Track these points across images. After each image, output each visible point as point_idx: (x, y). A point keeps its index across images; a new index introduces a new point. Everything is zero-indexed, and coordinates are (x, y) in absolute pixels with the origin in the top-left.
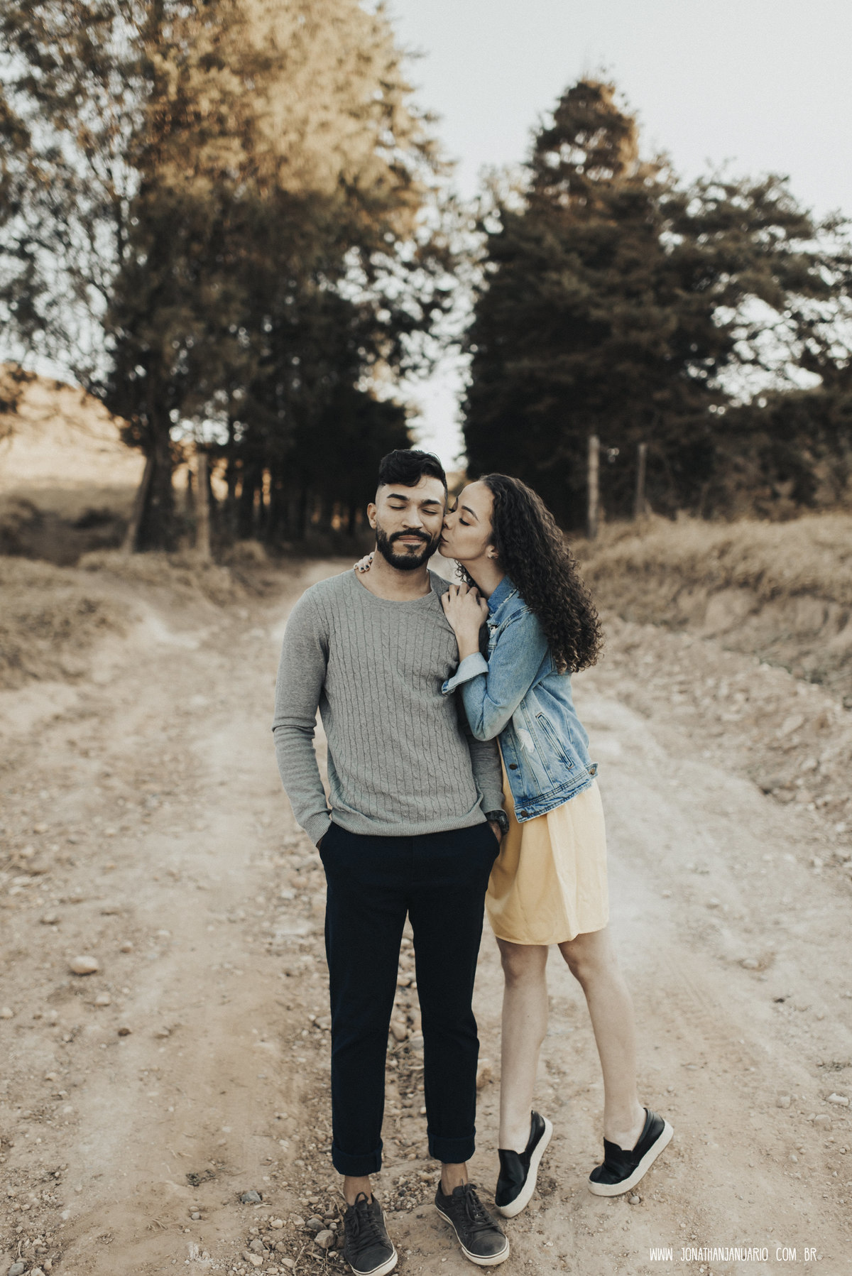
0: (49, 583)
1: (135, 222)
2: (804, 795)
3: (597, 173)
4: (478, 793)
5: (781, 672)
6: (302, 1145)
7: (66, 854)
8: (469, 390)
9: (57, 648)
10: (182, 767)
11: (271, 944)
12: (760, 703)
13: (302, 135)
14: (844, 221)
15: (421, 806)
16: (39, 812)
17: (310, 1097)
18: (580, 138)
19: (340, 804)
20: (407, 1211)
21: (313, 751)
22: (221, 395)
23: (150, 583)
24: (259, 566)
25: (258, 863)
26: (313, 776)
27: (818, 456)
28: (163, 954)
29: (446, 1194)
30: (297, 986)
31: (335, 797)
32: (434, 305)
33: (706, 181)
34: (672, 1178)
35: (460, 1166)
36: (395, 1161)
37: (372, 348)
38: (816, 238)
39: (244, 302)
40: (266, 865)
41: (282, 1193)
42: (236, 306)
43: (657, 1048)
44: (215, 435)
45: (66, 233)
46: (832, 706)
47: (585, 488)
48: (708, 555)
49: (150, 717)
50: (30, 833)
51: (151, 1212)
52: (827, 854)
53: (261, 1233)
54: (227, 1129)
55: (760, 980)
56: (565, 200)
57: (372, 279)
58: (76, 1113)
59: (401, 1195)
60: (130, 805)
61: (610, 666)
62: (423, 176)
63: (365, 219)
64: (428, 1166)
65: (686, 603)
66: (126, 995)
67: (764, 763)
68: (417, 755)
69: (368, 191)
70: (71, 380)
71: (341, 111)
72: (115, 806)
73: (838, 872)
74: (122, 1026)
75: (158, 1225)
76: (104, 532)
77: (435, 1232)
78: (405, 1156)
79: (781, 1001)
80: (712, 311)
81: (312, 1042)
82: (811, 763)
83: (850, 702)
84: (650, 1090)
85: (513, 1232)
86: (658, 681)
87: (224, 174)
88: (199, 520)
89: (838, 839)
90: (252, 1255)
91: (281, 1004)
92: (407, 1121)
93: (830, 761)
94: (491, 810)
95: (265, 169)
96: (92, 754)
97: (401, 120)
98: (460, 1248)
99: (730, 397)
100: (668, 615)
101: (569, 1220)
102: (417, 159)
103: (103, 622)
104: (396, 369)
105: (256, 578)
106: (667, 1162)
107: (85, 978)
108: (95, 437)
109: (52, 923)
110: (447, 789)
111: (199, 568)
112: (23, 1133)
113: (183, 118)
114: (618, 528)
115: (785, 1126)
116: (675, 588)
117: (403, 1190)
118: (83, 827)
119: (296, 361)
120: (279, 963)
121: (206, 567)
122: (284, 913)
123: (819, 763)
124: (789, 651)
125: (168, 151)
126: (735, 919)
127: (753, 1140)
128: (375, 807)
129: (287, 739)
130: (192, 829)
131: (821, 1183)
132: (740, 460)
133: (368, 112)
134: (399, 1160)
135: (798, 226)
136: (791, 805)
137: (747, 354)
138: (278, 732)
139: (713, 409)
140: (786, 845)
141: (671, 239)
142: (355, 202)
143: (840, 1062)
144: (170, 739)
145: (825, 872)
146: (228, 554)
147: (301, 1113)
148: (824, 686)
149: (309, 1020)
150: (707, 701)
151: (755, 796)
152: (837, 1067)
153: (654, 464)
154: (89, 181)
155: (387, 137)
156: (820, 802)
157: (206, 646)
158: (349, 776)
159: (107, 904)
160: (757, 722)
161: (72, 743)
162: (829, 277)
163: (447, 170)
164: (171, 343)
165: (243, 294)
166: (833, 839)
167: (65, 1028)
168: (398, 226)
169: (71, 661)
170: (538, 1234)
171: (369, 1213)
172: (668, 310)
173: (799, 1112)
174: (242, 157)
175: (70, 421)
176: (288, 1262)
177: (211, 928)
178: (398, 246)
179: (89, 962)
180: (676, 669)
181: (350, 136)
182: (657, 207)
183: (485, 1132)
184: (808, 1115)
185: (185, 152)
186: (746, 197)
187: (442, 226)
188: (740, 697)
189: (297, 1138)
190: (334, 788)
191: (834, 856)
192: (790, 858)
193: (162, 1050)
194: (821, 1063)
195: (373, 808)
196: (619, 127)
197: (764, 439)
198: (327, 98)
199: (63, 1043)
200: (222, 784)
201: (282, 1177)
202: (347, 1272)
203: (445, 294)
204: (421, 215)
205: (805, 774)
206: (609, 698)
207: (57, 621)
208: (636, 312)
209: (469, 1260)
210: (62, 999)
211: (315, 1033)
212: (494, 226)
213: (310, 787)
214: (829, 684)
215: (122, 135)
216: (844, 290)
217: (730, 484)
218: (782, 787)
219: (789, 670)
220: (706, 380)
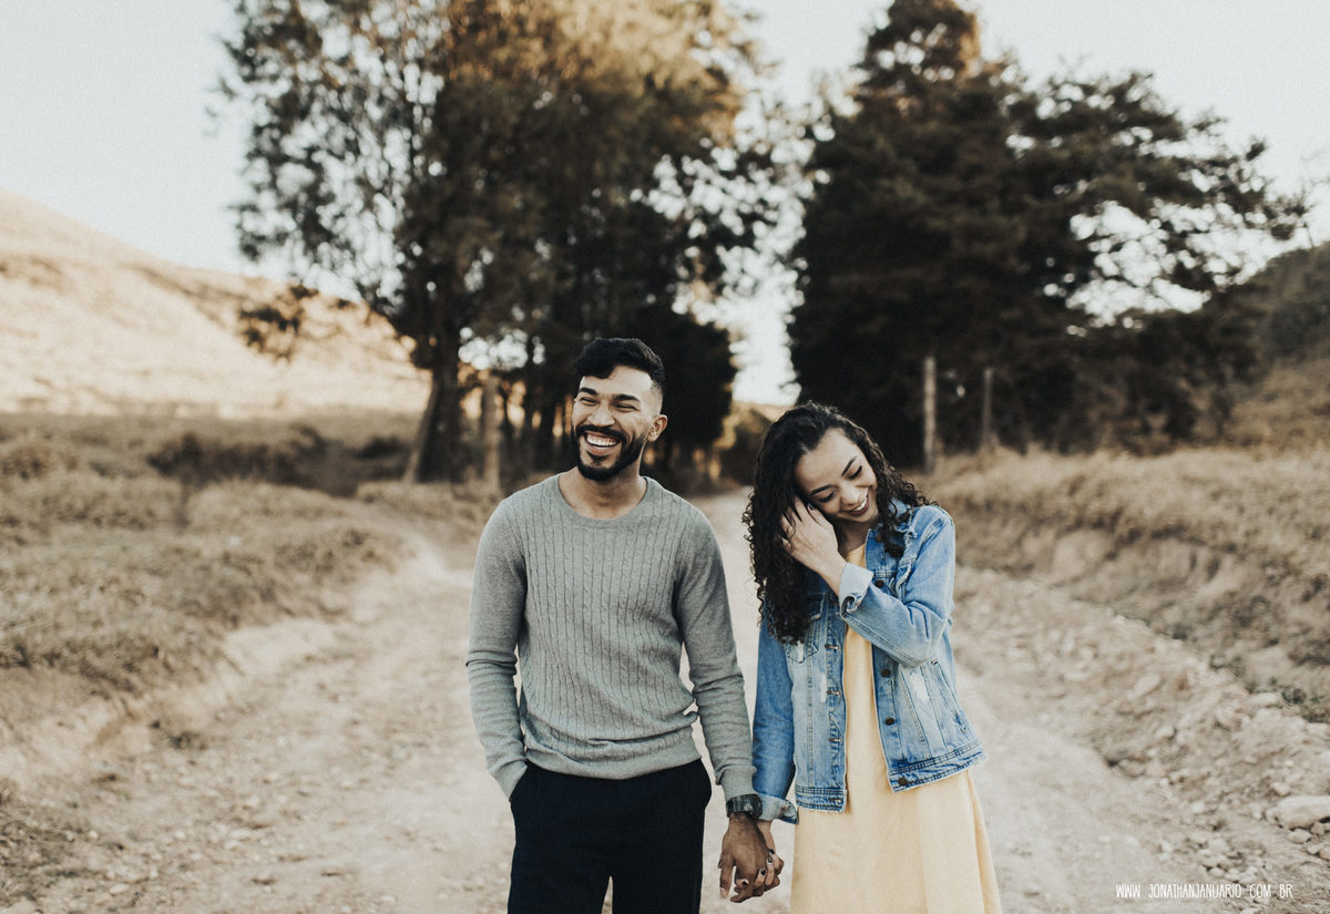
0: (319, 513)
1: (428, 127)
2: (1156, 768)
3: (936, 73)
5: (1138, 626)
7: (294, 806)
8: (797, 312)
9: (318, 582)
10: (439, 717)
12: (1111, 661)
13: (607, 35)
14: (1218, 120)
16: (273, 760)
18: (916, 36)
21: (514, 691)
22: (518, 314)
23: (429, 515)
27: (1195, 383)
32: (756, 216)
33: (1058, 81)
38: (1186, 140)
39: (543, 213)
42: (534, 216)
44: (515, 358)
45: (356, 141)
46: (1195, 665)
47: (920, 419)
48: (1057, 492)
49: (412, 660)
50: (260, 781)
52: (1178, 837)
56: (902, 104)
57: (688, 190)
60: (375, 756)
62: (741, 77)
63: (676, 124)
65: (1032, 546)
67: (1112, 730)
69: (681, 94)
70: (355, 297)
71: (650, 10)
72: (358, 756)
73: (1190, 860)
76: (390, 463)
80: (1067, 221)
82: (1166, 731)
83: (1217, 661)
86: (995, 634)
87: (525, 78)
88: (488, 448)
89: (1194, 820)
93: (1189, 728)
95: (568, 72)
96: (341, 699)
97: (718, 19)
99: (1092, 316)
100: (1011, 560)
102: (736, 60)
103: (370, 555)
104: (714, 287)
109: (266, 883)
111: (486, 502)
113: (482, 20)
114: (960, 461)
116: (1021, 528)
118: (318, 778)
121: (493, 498)
123: (1176, 731)
124: (1148, 602)
126: (1058, 910)
129: (484, 676)
130: (439, 784)
132: (1106, 389)
133: (681, 12)
135: (1167, 127)
136: (1141, 779)
137: (1110, 269)
138: (471, 667)
139: (1072, 330)
140: (1128, 825)
141: (1020, 143)
142: (666, 107)
144: (430, 686)
145: (1172, 859)
148: (1190, 642)
150: (1049, 658)
151: (1098, 769)
153: (1000, 390)
154: (381, 88)
155: (703, 37)
156: (1175, 776)
159: (331, 864)
160: (1105, 683)
161: (322, 687)
162: (1202, 182)
163: (769, 71)
164: (464, 256)
165: (542, 203)
166: (1188, 820)
168: (718, 134)
169: (330, 598)
172: (1016, 220)
174: (543, 57)
177: (443, 896)
178: (715, 153)
180: (1015, 619)
181: (660, 36)
182: (1003, 109)
185: (483, 54)
186: (1105, 96)
187: (768, 133)
188: (1087, 653)
191: (1188, 840)
192: (1131, 840)
196: (961, 24)
197: (1130, 364)
203: (770, 206)
204: (741, 121)
205: (1159, 743)
207: (319, 554)
208: (979, 221)
212: (825, 133)
213: (505, 733)
214: (1195, 640)
216: (1220, 196)
217: (1093, 415)
218: (1132, 759)
219: (1148, 622)
220: (1065, 299)
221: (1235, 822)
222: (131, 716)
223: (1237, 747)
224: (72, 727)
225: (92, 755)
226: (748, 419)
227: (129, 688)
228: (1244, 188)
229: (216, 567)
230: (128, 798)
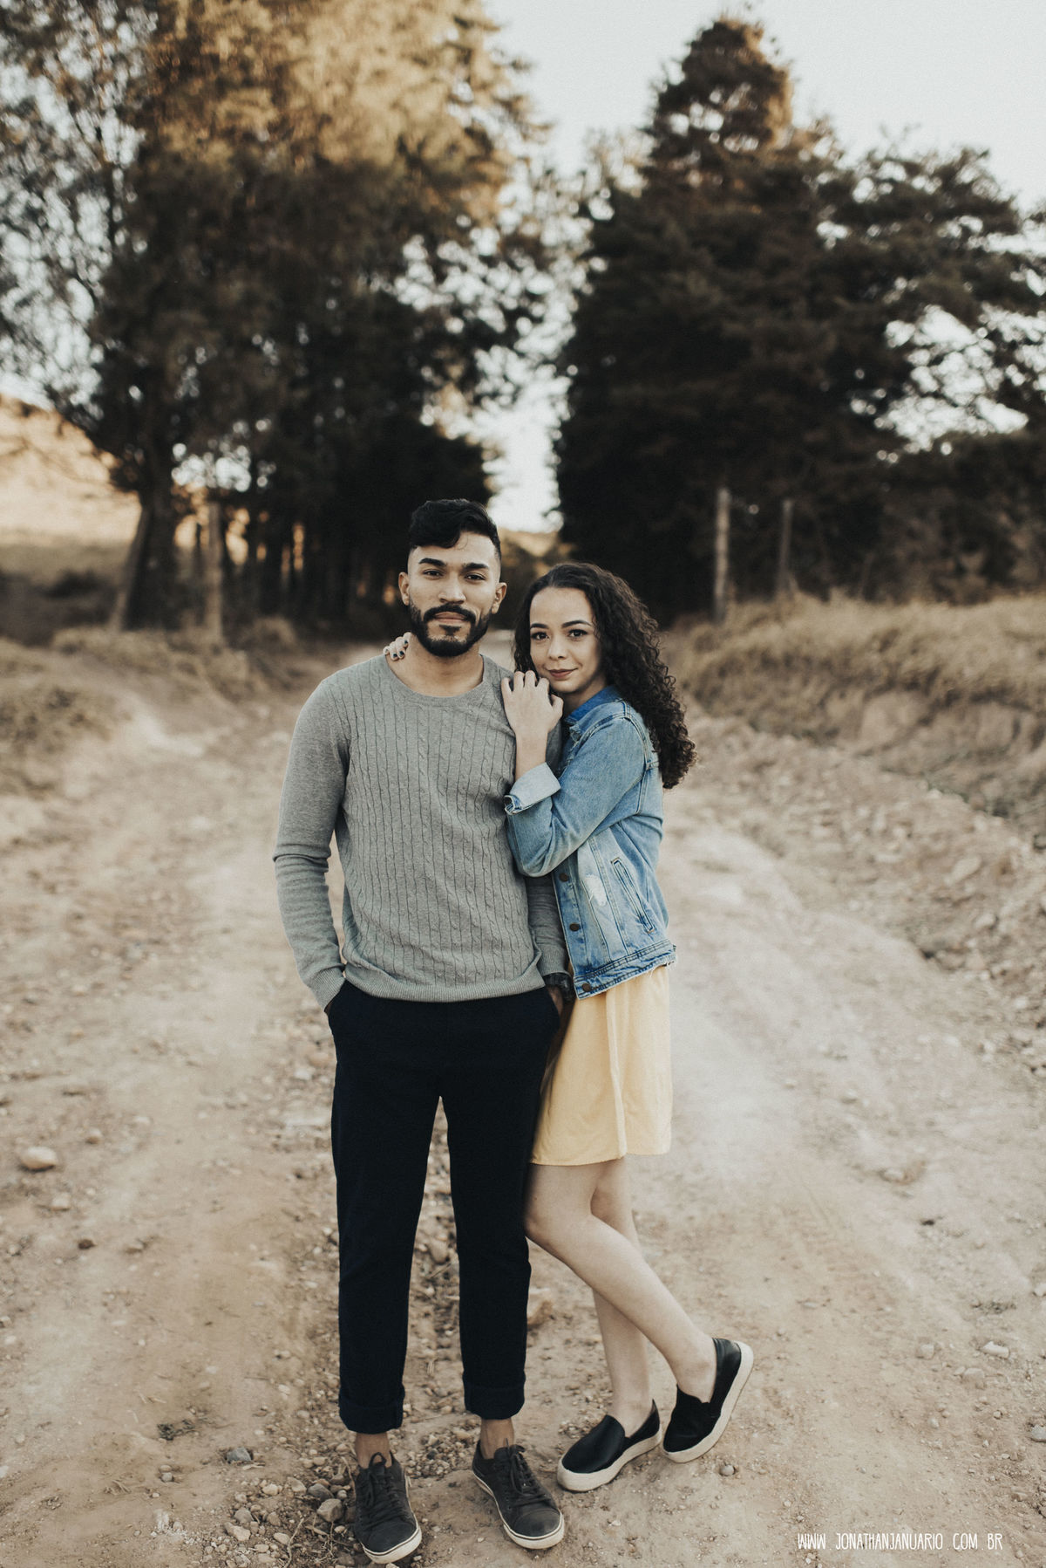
0: (12, 667)
1: (131, 198)
2: (976, 960)
3: (737, 143)
4: (535, 949)
5: (955, 801)
6: (307, 1391)
7: (21, 1017)
8: (565, 427)
9: (20, 752)
10: (175, 909)
11: (279, 1137)
12: (926, 841)
13: (350, 87)
15: (460, 965)
17: (320, 1331)
18: (715, 97)
19: (356, 957)
20: (435, 1478)
21: (325, 889)
22: (240, 427)
23: (143, 670)
24: (286, 651)
25: (267, 1033)
26: (324, 921)
27: (1017, 519)
28: (140, 1146)
29: (485, 1457)
30: (310, 1191)
31: (350, 949)
32: (521, 312)
33: (879, 156)
34: (777, 1443)
35: (504, 1423)
36: (425, 1415)
37: (440, 369)
38: (1022, 234)
39: (271, 306)
40: (277, 1035)
41: (278, 1452)
42: (261, 310)
43: (766, 1280)
44: (234, 479)
45: (41, 212)
46: (1017, 845)
47: (711, 557)
48: (867, 647)
49: (137, 843)
51: (110, 1472)
52: (1001, 1036)
53: (249, 1501)
54: (211, 1369)
55: (905, 1196)
56: (695, 179)
57: (440, 277)
58: (21, 1344)
59: (430, 1457)
60: (106, 956)
61: (735, 788)
62: (509, 141)
63: (432, 199)
64: (467, 1421)
65: (837, 709)
66: (91, 1198)
67: (928, 918)
68: (458, 898)
69: (436, 162)
70: (44, 403)
71: (403, 56)
72: (87, 958)
73: (1014, 1061)
74: (84, 1237)
75: (118, 1487)
76: (87, 603)
77: (470, 1504)
78: (438, 1409)
79: (930, 1223)
80: (883, 328)
81: (325, 1262)
82: (987, 919)
83: (1042, 841)
84: (754, 1332)
85: (570, 1507)
86: (796, 809)
87: (249, 137)
88: (207, 590)
89: (1017, 1017)
90: (237, 1528)
91: (288, 1213)
92: (442, 1364)
93: (1011, 917)
94: (550, 972)
95: (302, 131)
96: (60, 889)
97: (482, 69)
98: (502, 1526)
99: (905, 440)
100: (813, 725)
101: (642, 1493)
102: (501, 120)
103: (80, 719)
104: (470, 396)
105: (282, 666)
106: (771, 1423)
107: (39, 1175)
108: (77, 479)
110: (495, 944)
111: (207, 652)
113: (195, 62)
114: (753, 609)
115: (926, 1381)
116: (823, 689)
117: (433, 1451)
118: (44, 983)
119: (339, 383)
120: (288, 1162)
121: (216, 651)
122: (298, 1098)
123: (997, 919)
124: (966, 774)
125: (176, 105)
126: (877, 1117)
127: (884, 1398)
128: (401, 963)
129: (291, 872)
130: (184, 988)
131: (967, 1455)
132: (915, 523)
133: (437, 58)
134: (430, 1414)
135: (1000, 217)
136: (959, 973)
137: (928, 384)
138: (280, 863)
139: (881, 456)
140: (949, 1024)
141: (831, 231)
142: (419, 175)
143: (1001, 1302)
144: (162, 872)
145: (996, 1059)
146: (246, 634)
147: (308, 1351)
148: (1010, 820)
149: (323, 1234)
150: (858, 837)
151: (913, 961)
152: (997, 1308)
153: (802, 526)
154: (72, 143)
155: (463, 91)
156: (996, 969)
157: (213, 753)
158: (369, 921)
159: (72, 1081)
160: (920, 865)
161: (35, 875)
163: (540, 135)
164: (176, 357)
165: (270, 295)
166: (1010, 1017)
167: (10, 1238)
168: (477, 211)
169: (36, 769)
170: (601, 1511)
171: (387, 1479)
172: (825, 325)
173: (944, 1364)
174: (272, 114)
175: (46, 458)
176: (283, 1537)
177: (203, 1115)
178: (474, 234)
179: (45, 1155)
180: (820, 794)
181: (414, 89)
182: (815, 188)
183: (541, 1381)
184: (956, 1368)
185: (197, 107)
186: (931, 177)
187: (535, 208)
188: (900, 832)
189: (301, 1382)
190: (349, 936)
191: (1011, 1039)
192: (953, 1041)
193: (133, 1268)
194: (976, 1303)
195: (398, 965)
196: (768, 82)
197: (946, 496)
198: (383, 38)
199: (8, 1256)
200: (226, 931)
201: (279, 1431)
202: (356, 1552)
203: (537, 298)
204: (505, 194)
205: (980, 933)
206: (731, 830)
207: (20, 718)
208: (783, 326)
209: (512, 1541)
210: (9, 1201)
211: (330, 1251)
212: (602, 211)
213: (319, 935)
214: (1017, 817)
215: (115, 82)
217: (901, 554)
218: (949, 950)
219: (966, 798)
220: (873, 418)
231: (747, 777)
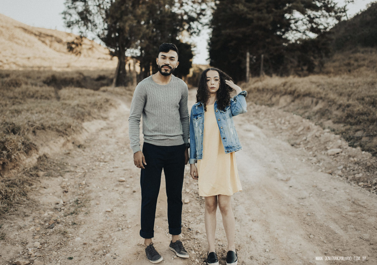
0: (93, 95)
2: (302, 146)
5: (299, 117)
7: (112, 158)
8: (211, 39)
9: (99, 111)
12: (292, 124)
16: (102, 150)
22: (138, 42)
23: (121, 95)
27: (315, 58)
32: (200, 14)
37: (182, 27)
39: (148, 15)
43: (260, 195)
44: (137, 53)
46: (311, 124)
47: (245, 68)
48: (280, 86)
49: (126, 128)
50: (101, 154)
52: (306, 158)
54: (161, 208)
55: (286, 183)
57: (181, 6)
58: (126, 205)
61: (252, 116)
65: (274, 99)
67: (293, 139)
72: (121, 149)
73: (309, 162)
76: (105, 82)
79: (291, 187)
80: (284, 15)
82: (305, 138)
83: (316, 124)
86: (265, 120)
88: (134, 77)
89: (310, 155)
92: (202, 209)
93: (310, 137)
96: (113, 137)
99: (289, 40)
100: (269, 103)
103: (111, 105)
104: (189, 33)
107: (123, 182)
109: (112, 172)
112: (116, 209)
114: (255, 79)
115: (289, 208)
116: (271, 95)
118: (114, 153)
123: (307, 138)
124: (301, 111)
126: (281, 171)
127: (281, 211)
131: (296, 218)
132: (292, 59)
136: (299, 148)
137: (294, 28)
139: (284, 44)
140: (296, 156)
145: (305, 162)
148: (311, 120)
150: (278, 124)
151: (289, 146)
152: (303, 199)
153: (266, 60)
156: (306, 147)
159: (125, 168)
160: (291, 129)
161: (107, 135)
162: (319, 5)
165: (148, 12)
166: (308, 155)
167: (120, 191)
169: (104, 115)
172: (270, 15)
173: (292, 206)
179: (123, 179)
180: (270, 116)
184: (295, 206)
188: (287, 123)
192: (296, 159)
194: (299, 198)
197: (298, 53)
199: (120, 194)
203: (203, 10)
205: (303, 141)
206: (251, 124)
207: (99, 104)
208: (261, 15)
210: (118, 186)
216: (323, 8)
217: (289, 66)
218: (297, 144)
219: (301, 116)
220: (282, 36)
221: (319, 155)
222: (68, 141)
223: (320, 140)
224: (57, 143)
225: (62, 149)
226: (196, 69)
227: (67, 135)
228: (329, 6)
229: (76, 107)
230: (74, 158)
231: (254, 114)
